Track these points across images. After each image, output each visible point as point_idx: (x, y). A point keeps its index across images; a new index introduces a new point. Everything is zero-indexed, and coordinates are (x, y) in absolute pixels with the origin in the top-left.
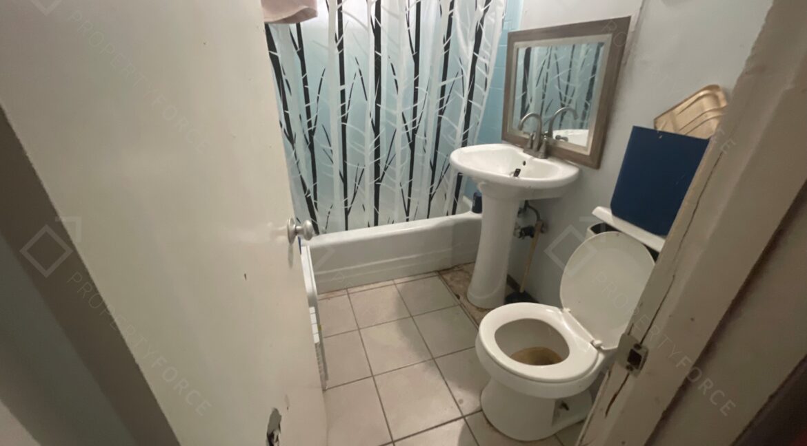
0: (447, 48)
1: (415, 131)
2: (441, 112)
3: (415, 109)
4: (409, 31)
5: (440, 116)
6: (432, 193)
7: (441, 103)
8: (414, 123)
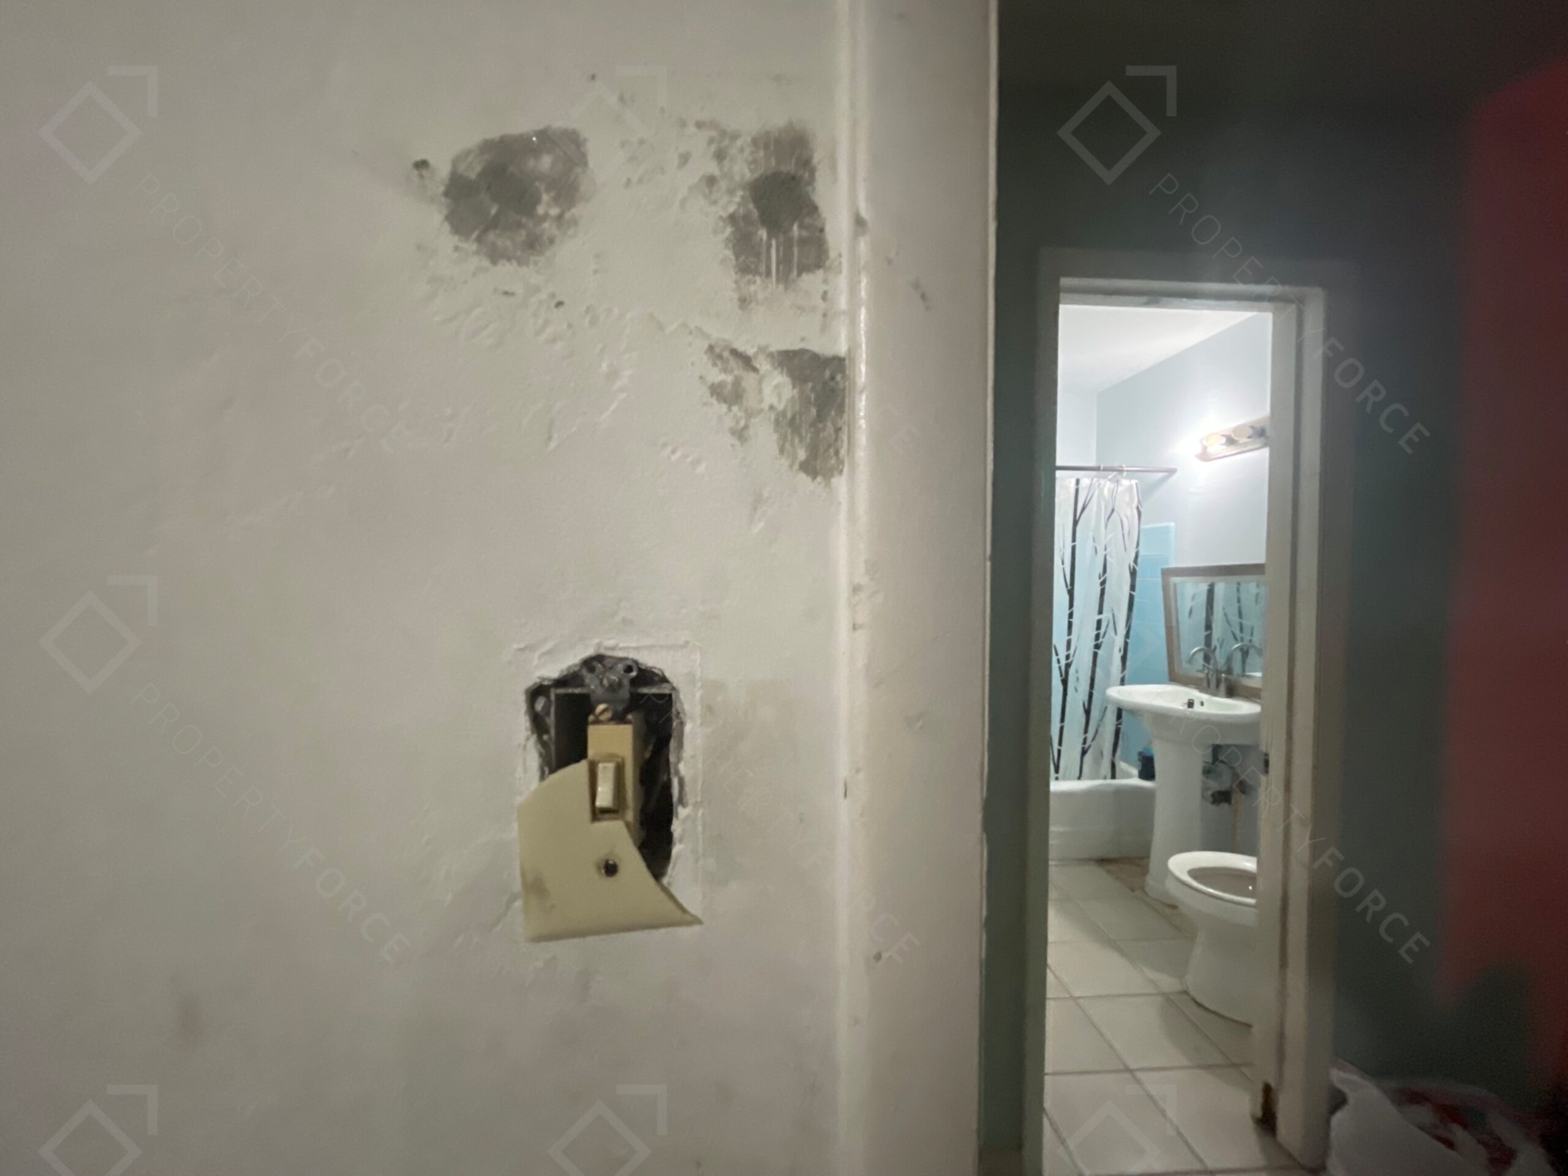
0: (1103, 583)
1: (1068, 666)
2: (1097, 647)
3: (1069, 643)
4: (1064, 569)
5: (1096, 650)
6: (1086, 746)
7: (1097, 637)
8: (1068, 657)
